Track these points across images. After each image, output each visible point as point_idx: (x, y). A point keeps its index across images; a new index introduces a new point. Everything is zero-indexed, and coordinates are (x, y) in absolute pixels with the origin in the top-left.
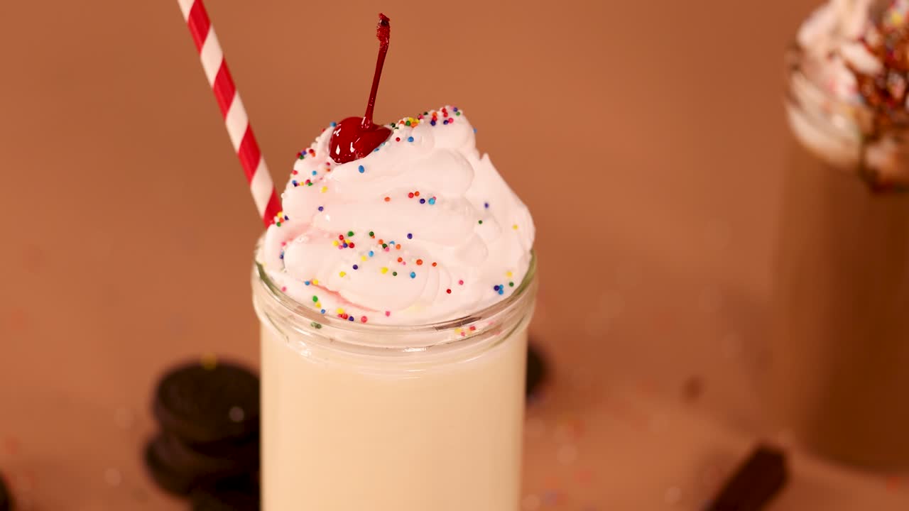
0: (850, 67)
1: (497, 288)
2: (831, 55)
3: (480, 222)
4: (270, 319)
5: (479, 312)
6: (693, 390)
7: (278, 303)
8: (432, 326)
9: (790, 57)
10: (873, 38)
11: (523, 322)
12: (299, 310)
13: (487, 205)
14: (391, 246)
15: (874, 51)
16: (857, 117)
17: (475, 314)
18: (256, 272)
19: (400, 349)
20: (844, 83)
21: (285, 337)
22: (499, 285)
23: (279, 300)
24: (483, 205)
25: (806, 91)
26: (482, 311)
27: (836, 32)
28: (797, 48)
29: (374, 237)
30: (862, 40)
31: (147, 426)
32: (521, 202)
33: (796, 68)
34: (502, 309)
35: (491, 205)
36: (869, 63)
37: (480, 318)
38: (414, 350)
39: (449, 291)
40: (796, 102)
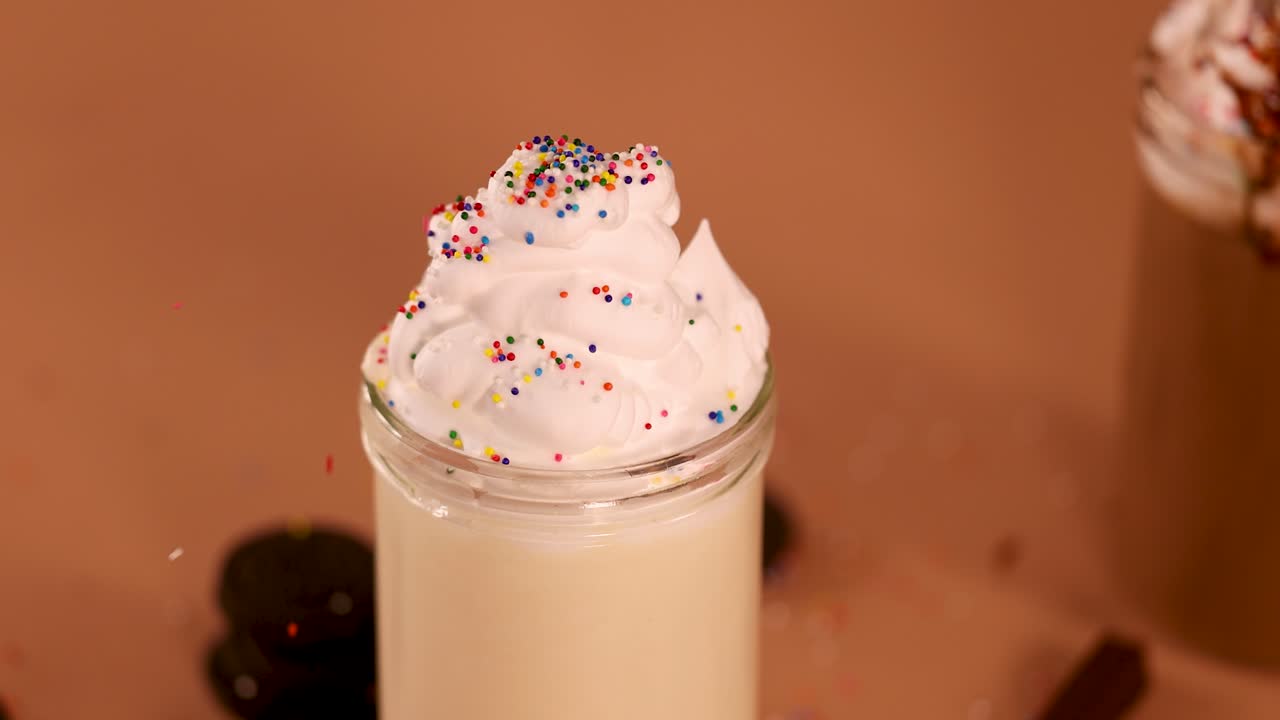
0: (1229, 80)
1: (713, 416)
2: (1201, 63)
3: (692, 322)
4: (387, 465)
5: (691, 449)
6: (1006, 556)
7: (398, 441)
8: (623, 470)
9: (1141, 68)
10: (1262, 37)
11: (756, 463)
12: (429, 450)
13: (699, 297)
14: (569, 362)
15: (1262, 57)
16: (1240, 153)
17: (686, 451)
18: (367, 396)
19: (578, 504)
20: (1221, 105)
21: (409, 490)
22: (716, 411)
23: (400, 436)
24: (694, 298)
25: (1165, 117)
26: (695, 447)
27: (1208, 31)
28: (1152, 55)
29: (543, 347)
30: (1246, 41)
31: (211, 623)
32: (747, 292)
33: (1150, 83)
34: (724, 444)
35: (706, 296)
36: (1255, 75)
37: (693, 457)
38: (598, 505)
39: (648, 426)
40: (1149, 132)
